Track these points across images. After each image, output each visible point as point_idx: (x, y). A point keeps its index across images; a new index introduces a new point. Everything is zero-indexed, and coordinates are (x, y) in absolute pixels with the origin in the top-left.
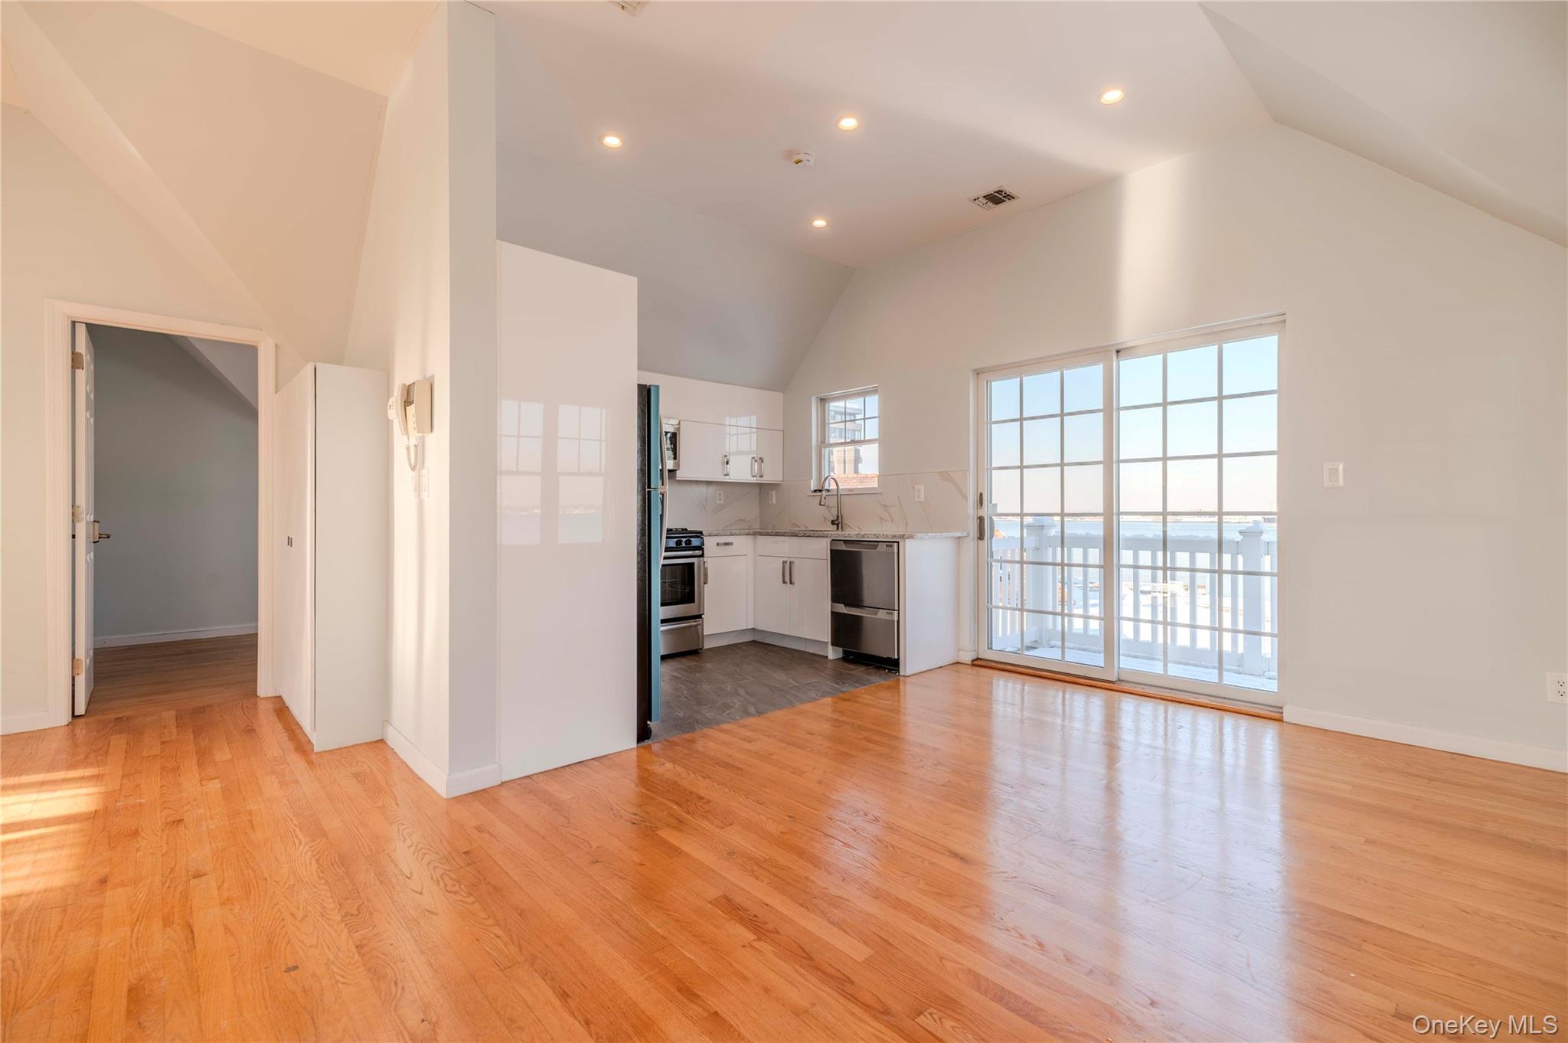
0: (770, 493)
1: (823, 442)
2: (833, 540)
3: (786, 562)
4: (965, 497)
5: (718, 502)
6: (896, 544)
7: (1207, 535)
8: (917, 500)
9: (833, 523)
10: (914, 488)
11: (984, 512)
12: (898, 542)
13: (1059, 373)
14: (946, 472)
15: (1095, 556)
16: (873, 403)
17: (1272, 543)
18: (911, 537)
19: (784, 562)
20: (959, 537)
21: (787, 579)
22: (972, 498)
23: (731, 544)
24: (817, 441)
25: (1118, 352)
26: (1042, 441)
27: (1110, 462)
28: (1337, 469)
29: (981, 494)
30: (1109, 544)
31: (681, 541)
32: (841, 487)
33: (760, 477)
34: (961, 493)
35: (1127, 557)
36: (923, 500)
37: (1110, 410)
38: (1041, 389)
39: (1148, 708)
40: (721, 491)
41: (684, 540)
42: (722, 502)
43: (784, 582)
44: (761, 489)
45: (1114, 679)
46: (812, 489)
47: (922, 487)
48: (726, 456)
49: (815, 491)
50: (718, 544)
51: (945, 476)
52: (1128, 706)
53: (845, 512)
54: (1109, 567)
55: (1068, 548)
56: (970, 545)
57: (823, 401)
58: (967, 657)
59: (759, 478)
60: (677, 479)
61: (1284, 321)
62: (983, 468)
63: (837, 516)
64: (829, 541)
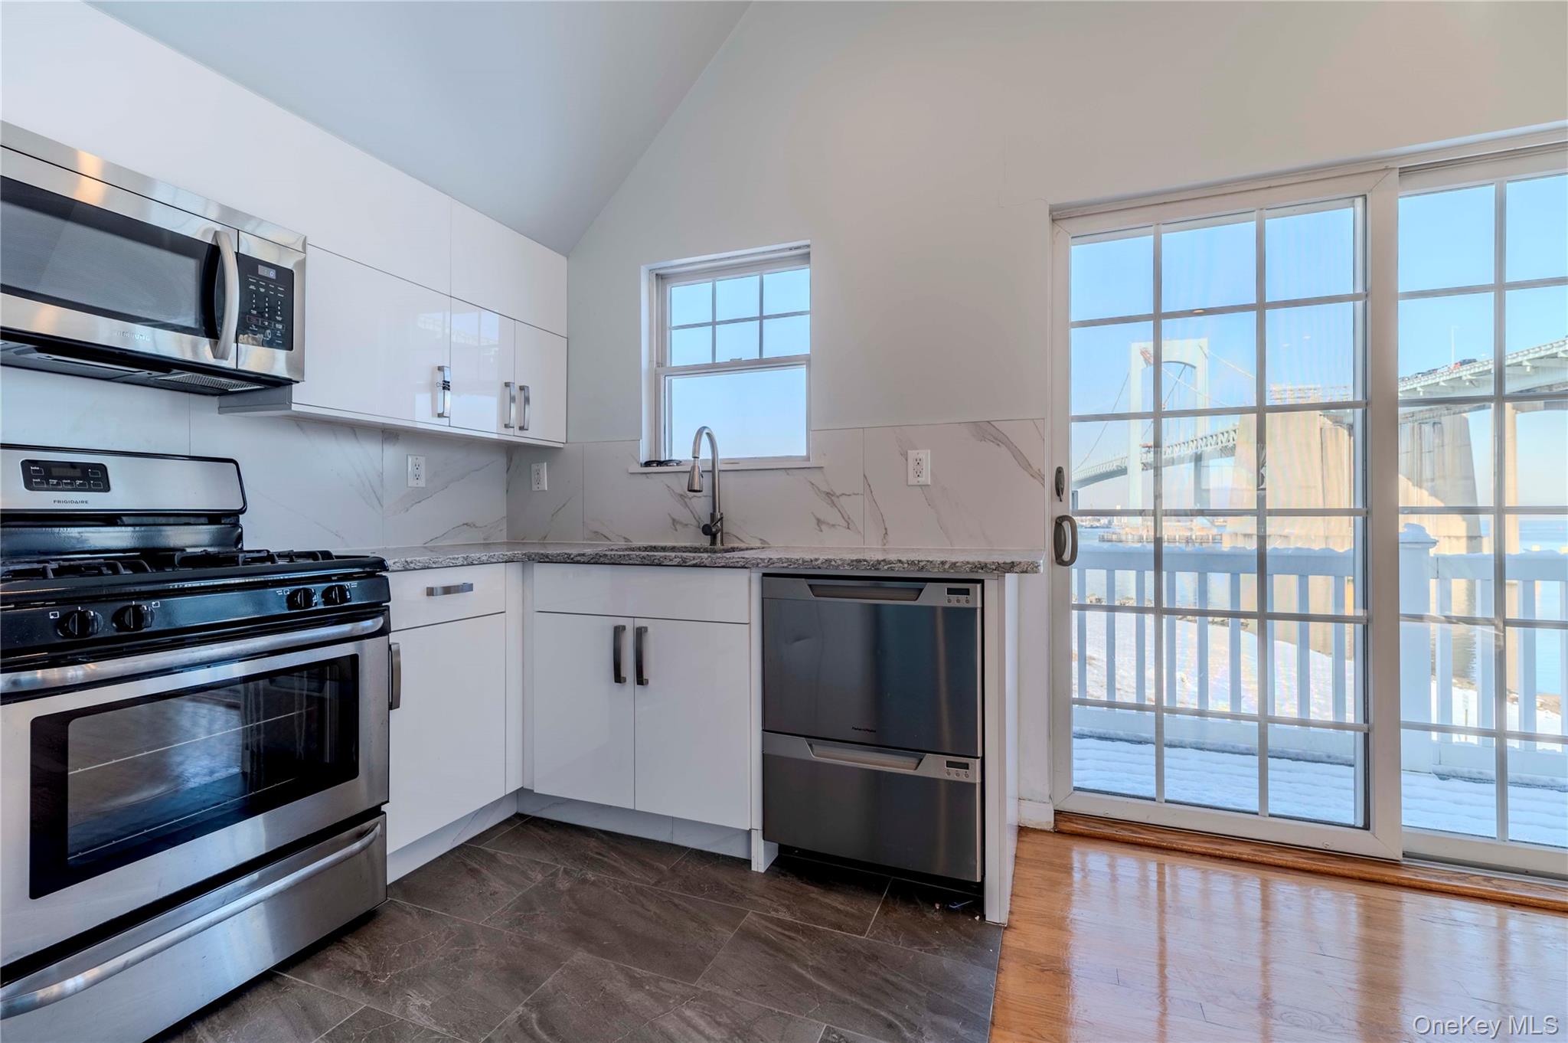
0: (534, 467)
1: (661, 364)
2: (765, 575)
3: (624, 628)
4: (1039, 477)
5: (412, 483)
6: (979, 586)
8: (912, 480)
9: (707, 530)
10: (903, 454)
12: (982, 582)
14: (987, 422)
19: (618, 631)
21: (628, 669)
23: (469, 587)
24: (651, 361)
29: (1059, 471)
31: (308, 595)
32: (720, 454)
33: (522, 428)
34: (1029, 468)
36: (930, 482)
37: (1377, 298)
40: (422, 460)
41: (318, 588)
42: (422, 483)
43: (618, 678)
44: (510, 460)
46: (644, 459)
47: (925, 455)
48: (440, 369)
49: (648, 464)
50: (431, 592)
51: (983, 432)
53: (730, 508)
55: (1168, 573)
57: (662, 278)
59: (518, 432)
60: (294, 407)
62: (1063, 416)
63: (713, 515)
64: (756, 576)
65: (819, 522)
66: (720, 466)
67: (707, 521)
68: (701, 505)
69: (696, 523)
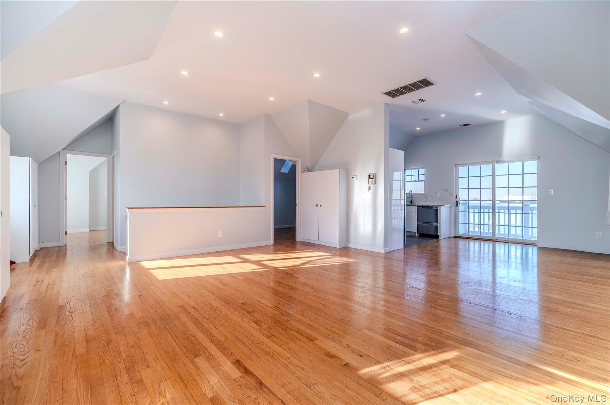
2: (418, 206)
4: (453, 196)
7: (519, 206)
8: (437, 196)
9: (411, 202)
10: (436, 193)
11: (457, 200)
12: (439, 207)
13: (480, 166)
14: (447, 190)
15: (491, 211)
16: (422, 171)
17: (536, 207)
18: (444, 205)
20: (450, 206)
22: (454, 196)
25: (496, 162)
26: (475, 183)
27: (494, 188)
28: (552, 191)
29: (456, 195)
30: (494, 208)
32: (413, 193)
34: (451, 195)
35: (497, 211)
36: (439, 196)
37: (494, 176)
38: (475, 170)
39: (502, 245)
45: (495, 239)
47: (439, 193)
51: (446, 191)
52: (497, 245)
53: (414, 199)
54: (494, 213)
56: (453, 208)
58: (453, 236)
61: (540, 158)
62: (457, 189)
63: (412, 200)
64: (416, 206)
65: (425, 201)
66: (413, 194)
67: (411, 201)
68: (410, 199)
69: (409, 201)
